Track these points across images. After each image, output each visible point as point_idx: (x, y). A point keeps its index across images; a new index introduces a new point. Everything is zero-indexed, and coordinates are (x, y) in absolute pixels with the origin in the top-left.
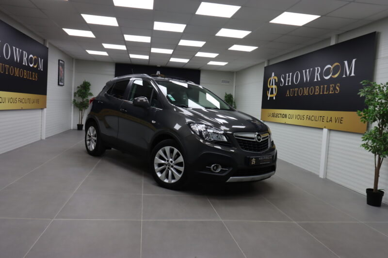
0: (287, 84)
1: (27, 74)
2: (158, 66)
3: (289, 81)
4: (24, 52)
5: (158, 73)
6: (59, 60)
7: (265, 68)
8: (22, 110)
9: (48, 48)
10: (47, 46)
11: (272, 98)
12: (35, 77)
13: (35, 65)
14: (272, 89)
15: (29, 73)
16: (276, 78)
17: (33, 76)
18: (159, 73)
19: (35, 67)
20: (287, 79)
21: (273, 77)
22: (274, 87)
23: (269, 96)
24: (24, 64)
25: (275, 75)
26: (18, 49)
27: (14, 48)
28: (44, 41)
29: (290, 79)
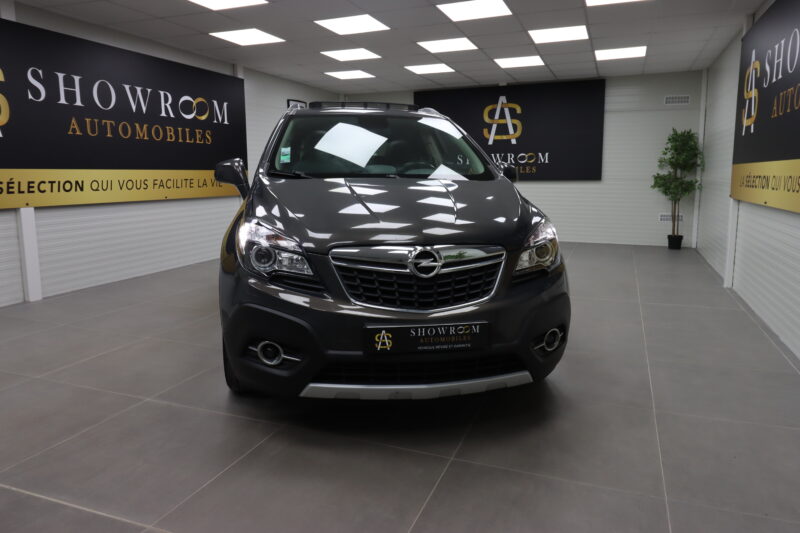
0: (774, 80)
1: (176, 133)
2: (501, 84)
3: (778, 64)
4: (162, 93)
5: (503, 99)
6: (288, 101)
7: (742, 40)
8: (166, 200)
9: (243, 80)
10: (240, 76)
11: (748, 128)
12: (203, 137)
13: (200, 113)
14: (750, 100)
15: (184, 132)
16: (758, 65)
17: (198, 136)
18: (505, 101)
19: (204, 118)
20: (776, 62)
21: (755, 64)
22: (754, 93)
23: (746, 123)
24: (163, 114)
25: (756, 59)
26: (139, 89)
27: (127, 87)
28: (234, 67)
29: (781, 60)
